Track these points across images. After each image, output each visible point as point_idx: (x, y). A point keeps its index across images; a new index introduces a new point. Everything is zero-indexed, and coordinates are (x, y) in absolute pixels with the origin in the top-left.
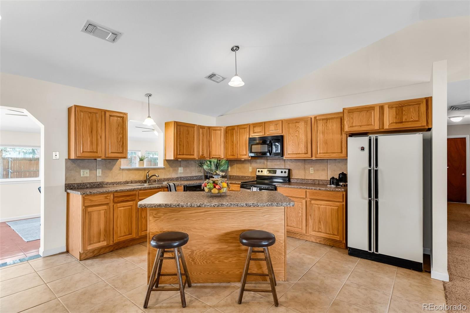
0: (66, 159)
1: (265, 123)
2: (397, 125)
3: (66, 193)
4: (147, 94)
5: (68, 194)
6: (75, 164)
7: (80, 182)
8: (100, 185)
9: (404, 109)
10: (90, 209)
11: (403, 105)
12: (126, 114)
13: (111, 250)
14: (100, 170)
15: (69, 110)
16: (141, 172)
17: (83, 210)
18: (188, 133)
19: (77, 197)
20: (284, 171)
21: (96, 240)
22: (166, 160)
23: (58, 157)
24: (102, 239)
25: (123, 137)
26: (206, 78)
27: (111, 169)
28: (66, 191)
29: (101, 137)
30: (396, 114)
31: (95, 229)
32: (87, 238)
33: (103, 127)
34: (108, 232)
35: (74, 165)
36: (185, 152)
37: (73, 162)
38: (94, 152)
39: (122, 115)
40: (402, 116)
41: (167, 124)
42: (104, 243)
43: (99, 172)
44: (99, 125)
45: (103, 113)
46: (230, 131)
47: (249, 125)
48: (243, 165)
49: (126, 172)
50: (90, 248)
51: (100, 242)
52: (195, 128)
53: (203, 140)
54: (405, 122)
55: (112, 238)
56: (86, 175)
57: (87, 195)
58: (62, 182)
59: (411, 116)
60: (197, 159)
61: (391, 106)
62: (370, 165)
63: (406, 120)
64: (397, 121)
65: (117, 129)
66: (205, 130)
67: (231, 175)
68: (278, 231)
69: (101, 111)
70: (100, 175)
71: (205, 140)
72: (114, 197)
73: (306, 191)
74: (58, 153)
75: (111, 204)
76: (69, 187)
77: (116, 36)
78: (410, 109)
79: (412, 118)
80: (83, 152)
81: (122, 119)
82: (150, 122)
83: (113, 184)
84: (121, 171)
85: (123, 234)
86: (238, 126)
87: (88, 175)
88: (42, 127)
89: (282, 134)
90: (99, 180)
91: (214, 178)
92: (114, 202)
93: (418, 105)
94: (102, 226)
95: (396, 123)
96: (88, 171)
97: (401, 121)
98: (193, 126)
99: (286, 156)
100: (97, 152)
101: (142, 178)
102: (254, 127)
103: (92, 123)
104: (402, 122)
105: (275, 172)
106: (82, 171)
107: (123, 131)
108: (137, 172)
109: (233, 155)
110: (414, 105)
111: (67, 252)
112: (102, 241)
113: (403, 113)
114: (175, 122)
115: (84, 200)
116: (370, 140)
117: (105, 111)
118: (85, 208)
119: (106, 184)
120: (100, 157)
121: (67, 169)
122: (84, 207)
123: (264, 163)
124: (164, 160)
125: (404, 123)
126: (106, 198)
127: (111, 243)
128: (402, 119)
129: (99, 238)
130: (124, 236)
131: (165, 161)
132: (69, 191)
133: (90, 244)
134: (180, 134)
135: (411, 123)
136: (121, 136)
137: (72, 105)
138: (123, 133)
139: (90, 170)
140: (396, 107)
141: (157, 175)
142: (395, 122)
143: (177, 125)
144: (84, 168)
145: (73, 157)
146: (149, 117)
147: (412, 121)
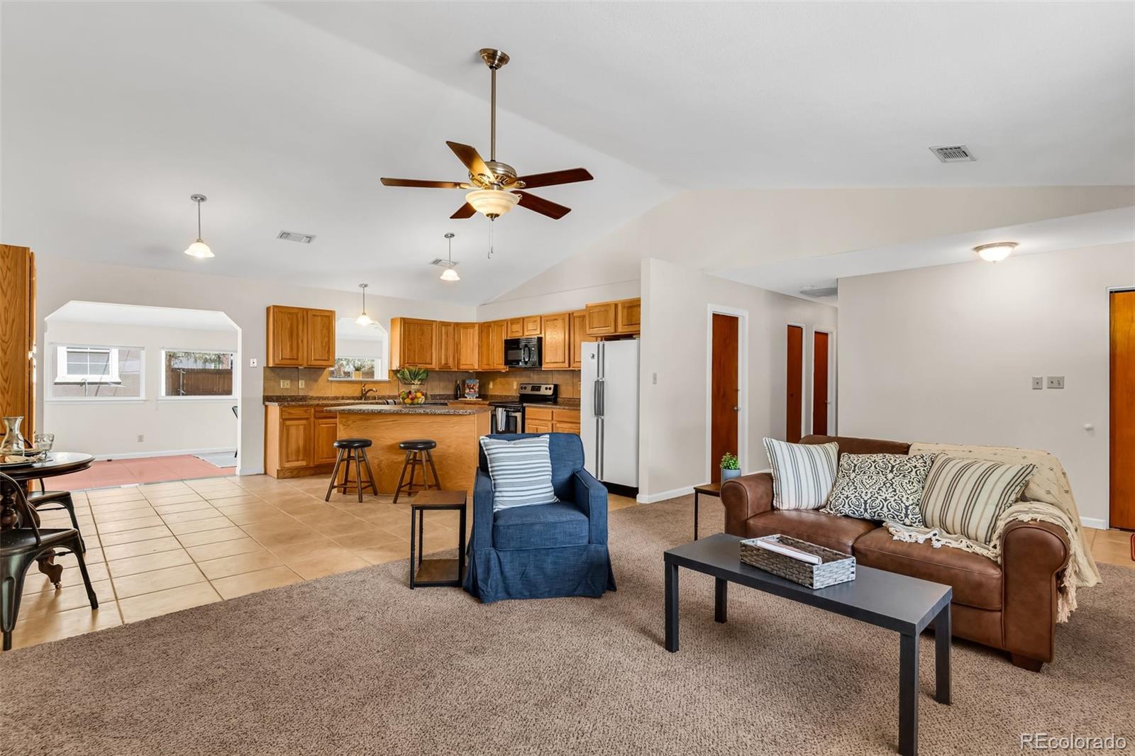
0: (264, 367)
1: (523, 319)
3: (264, 406)
4: (361, 285)
5: (266, 407)
6: (274, 373)
7: (280, 395)
8: (304, 398)
10: (288, 423)
12: (332, 312)
13: (312, 473)
14: (303, 382)
15: (268, 309)
16: (356, 385)
17: (280, 423)
18: (422, 334)
19: (274, 408)
20: (548, 386)
21: (294, 458)
22: (393, 371)
23: (255, 365)
24: (300, 458)
25: (329, 341)
26: (430, 263)
27: (316, 380)
28: (264, 403)
29: (302, 342)
31: (293, 446)
32: (285, 454)
33: (305, 330)
34: (307, 451)
35: (273, 375)
36: (417, 359)
37: (272, 371)
38: (293, 359)
39: (328, 314)
41: (393, 321)
42: (304, 463)
43: (302, 384)
44: (300, 327)
45: (305, 312)
46: (485, 328)
47: (507, 321)
48: (507, 379)
49: (336, 384)
50: (288, 465)
51: (298, 461)
52: (434, 326)
53: (447, 343)
54: (634, 324)
55: (312, 459)
56: (286, 387)
57: (285, 407)
58: (260, 394)
60: (437, 369)
62: (598, 376)
63: (635, 322)
65: (322, 330)
66: (451, 329)
67: (493, 394)
68: (467, 444)
69: (303, 311)
70: (303, 387)
71: (451, 341)
72: (315, 412)
73: (553, 412)
74: (255, 360)
75: (312, 419)
76: (267, 399)
77: (310, 239)
80: (282, 359)
81: (327, 319)
82: (364, 321)
83: (319, 398)
84: (329, 384)
85: (326, 456)
86: (495, 322)
87: (289, 387)
88: (240, 330)
89: (540, 336)
90: (301, 393)
91: (466, 397)
92: (315, 417)
93: (635, 307)
94: (301, 443)
96: (289, 382)
98: (430, 323)
99: (545, 367)
100: (297, 359)
101: (358, 394)
102: (512, 324)
103: (291, 324)
105: (539, 389)
106: (282, 381)
107: (329, 333)
108: (350, 385)
109: (489, 365)
111: (266, 473)
112: (302, 460)
114: (401, 318)
115: (282, 411)
116: (599, 345)
117: (307, 310)
118: (283, 420)
119: (310, 399)
120: (301, 365)
121: (266, 379)
122: (281, 420)
123: (530, 377)
124: (389, 371)
126: (306, 411)
127: (312, 465)
129: (298, 456)
130: (326, 458)
131: (391, 373)
132: (267, 403)
133: (288, 461)
134: (409, 335)
136: (326, 339)
137: (271, 304)
138: (329, 337)
139: (292, 381)
141: (374, 389)
143: (405, 323)
144: (284, 378)
145: (271, 365)
146: (364, 314)
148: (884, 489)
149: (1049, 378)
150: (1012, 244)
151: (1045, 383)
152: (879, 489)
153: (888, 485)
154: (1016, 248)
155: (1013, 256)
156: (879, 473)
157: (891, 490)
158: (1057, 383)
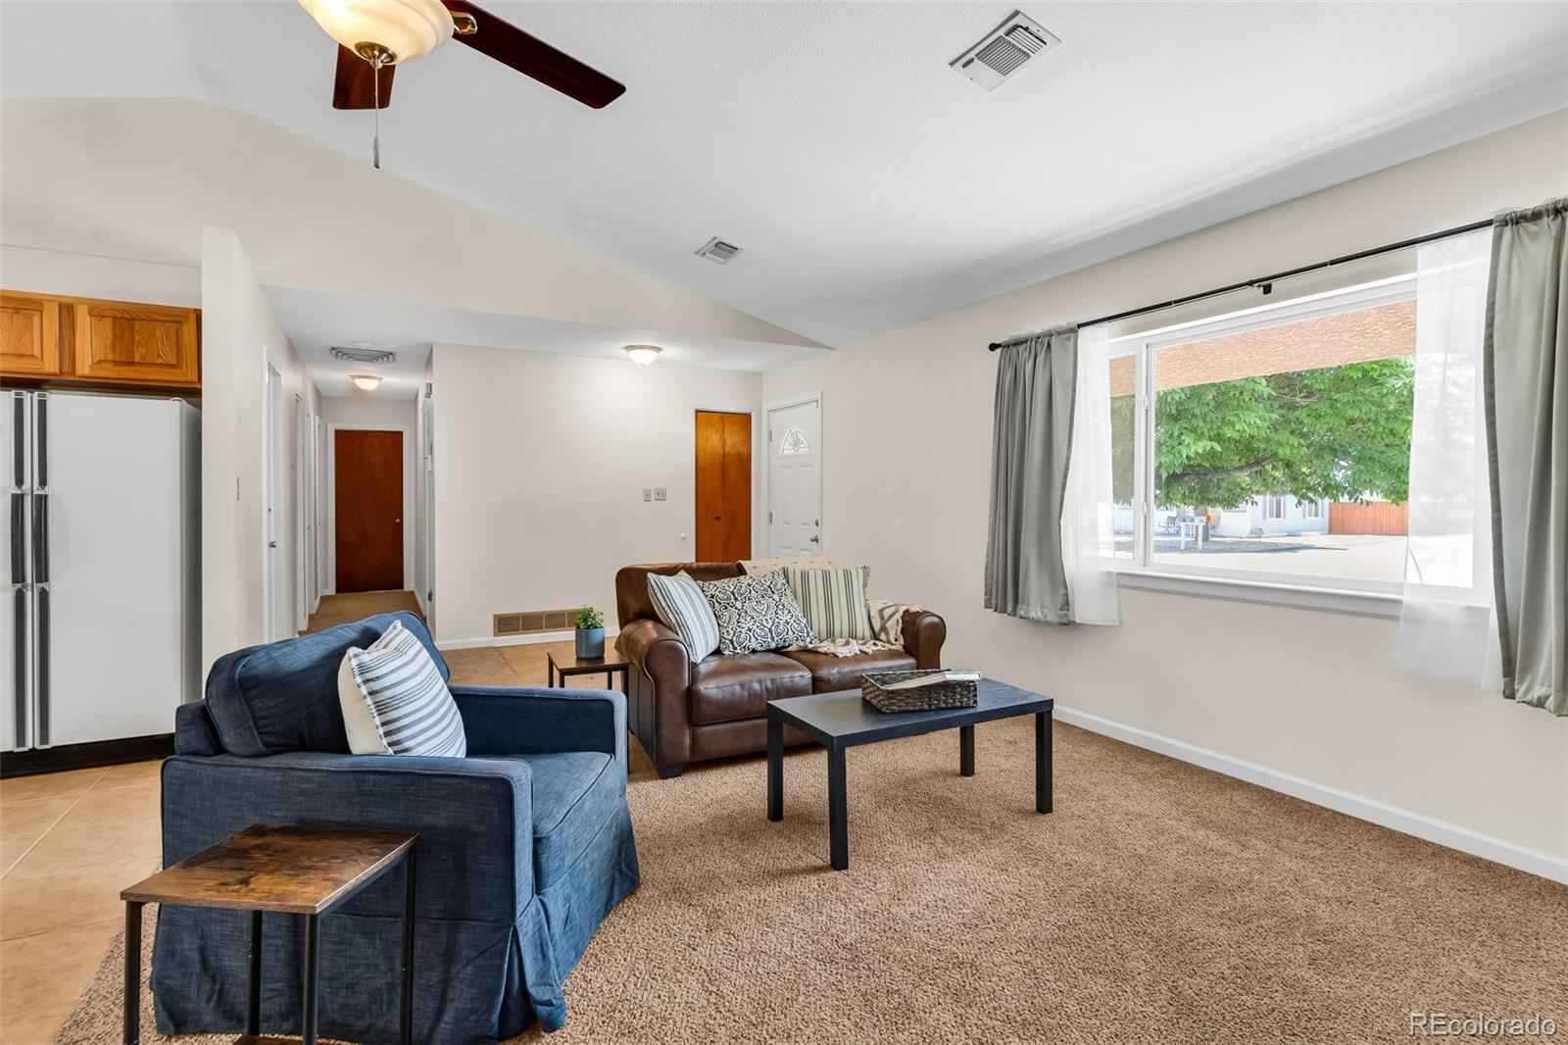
2: (116, 368)
9: (137, 327)
11: (135, 316)
30: (115, 337)
40: (133, 345)
54: (142, 364)
59: (156, 352)
61: (99, 310)
63: (144, 358)
64: (118, 359)
78: (155, 330)
79: (159, 356)
93: (177, 325)
95: (115, 362)
97: (129, 360)
104: (131, 363)
110: (165, 322)
113: (134, 339)
125: (138, 368)
128: (133, 356)
135: (158, 369)
140: (114, 318)
142: (110, 358)
147: (160, 365)
148: (742, 620)
149: (656, 489)
150: (659, 349)
151: (653, 495)
152: (738, 622)
153: (743, 614)
154: (661, 353)
155: (659, 362)
156: (726, 608)
157: (749, 618)
158: (661, 495)
